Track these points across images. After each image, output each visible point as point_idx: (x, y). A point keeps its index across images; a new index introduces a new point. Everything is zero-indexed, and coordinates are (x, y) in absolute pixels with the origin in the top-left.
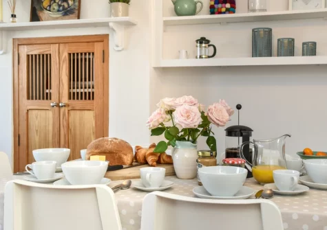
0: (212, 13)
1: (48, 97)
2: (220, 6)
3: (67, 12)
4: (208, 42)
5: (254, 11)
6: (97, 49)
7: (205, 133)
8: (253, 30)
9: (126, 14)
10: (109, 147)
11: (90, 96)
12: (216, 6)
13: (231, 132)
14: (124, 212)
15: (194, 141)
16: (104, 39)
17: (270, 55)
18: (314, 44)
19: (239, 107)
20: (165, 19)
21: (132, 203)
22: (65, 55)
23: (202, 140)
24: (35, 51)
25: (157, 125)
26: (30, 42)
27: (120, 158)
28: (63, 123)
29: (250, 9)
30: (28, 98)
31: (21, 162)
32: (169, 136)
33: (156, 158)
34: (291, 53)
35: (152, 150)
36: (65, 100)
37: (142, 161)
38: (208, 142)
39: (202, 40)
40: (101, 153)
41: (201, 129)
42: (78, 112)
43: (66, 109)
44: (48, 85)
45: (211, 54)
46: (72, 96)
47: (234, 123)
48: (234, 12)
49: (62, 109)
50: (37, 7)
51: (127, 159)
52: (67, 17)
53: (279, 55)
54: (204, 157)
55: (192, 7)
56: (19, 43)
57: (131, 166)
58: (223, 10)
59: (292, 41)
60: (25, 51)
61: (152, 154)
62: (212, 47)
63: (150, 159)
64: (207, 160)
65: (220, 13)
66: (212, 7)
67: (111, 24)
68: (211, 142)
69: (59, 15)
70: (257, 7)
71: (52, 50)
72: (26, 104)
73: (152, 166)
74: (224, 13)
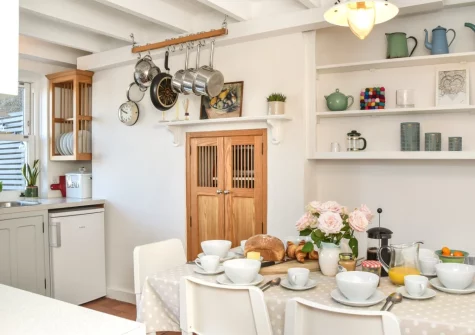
0: (363, 108)
1: (214, 184)
2: (370, 100)
3: (231, 109)
4: (359, 135)
5: (402, 106)
6: (257, 141)
7: (348, 236)
8: (402, 125)
9: (282, 111)
10: (263, 244)
11: (251, 185)
12: (366, 101)
13: (372, 234)
14: (273, 309)
15: (337, 243)
16: (262, 133)
17: (418, 149)
18: (460, 139)
19: (380, 211)
20: (318, 114)
21: (279, 301)
22: (229, 147)
23: (344, 242)
24: (205, 143)
25: (304, 228)
26: (200, 136)
27: (273, 254)
28: (227, 208)
29: (397, 104)
30: (198, 185)
31: (193, 252)
32: (315, 237)
33: (305, 255)
34: (438, 148)
35: (301, 247)
36: (229, 187)
37: (292, 255)
38: (350, 244)
39: (354, 133)
40: (256, 250)
41: (343, 232)
42: (240, 200)
43: (230, 196)
44: (214, 174)
45: (362, 147)
46: (235, 184)
47: (375, 225)
48: (383, 107)
49: (227, 196)
50: (206, 105)
51: (279, 255)
52: (231, 114)
53: (427, 149)
54: (344, 260)
55: (344, 102)
56: (191, 137)
57: (283, 261)
58: (373, 104)
59: (438, 136)
60: (195, 143)
61: (300, 251)
62: (362, 141)
63: (299, 256)
64: (347, 263)
65: (370, 108)
66: (362, 102)
67: (269, 121)
68: (354, 243)
69: (224, 112)
70: (405, 103)
71: (218, 142)
72: (197, 190)
73: (300, 262)
74: (374, 108)
